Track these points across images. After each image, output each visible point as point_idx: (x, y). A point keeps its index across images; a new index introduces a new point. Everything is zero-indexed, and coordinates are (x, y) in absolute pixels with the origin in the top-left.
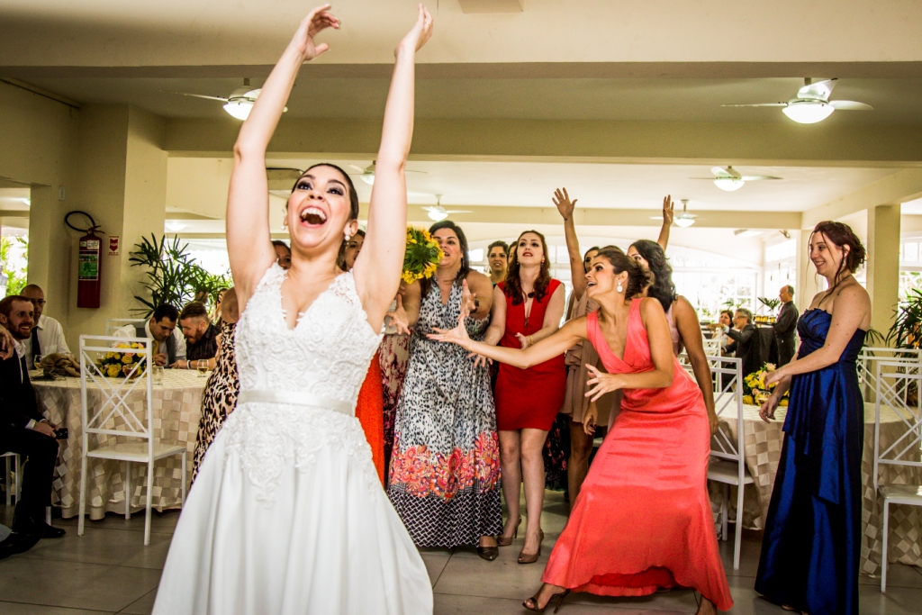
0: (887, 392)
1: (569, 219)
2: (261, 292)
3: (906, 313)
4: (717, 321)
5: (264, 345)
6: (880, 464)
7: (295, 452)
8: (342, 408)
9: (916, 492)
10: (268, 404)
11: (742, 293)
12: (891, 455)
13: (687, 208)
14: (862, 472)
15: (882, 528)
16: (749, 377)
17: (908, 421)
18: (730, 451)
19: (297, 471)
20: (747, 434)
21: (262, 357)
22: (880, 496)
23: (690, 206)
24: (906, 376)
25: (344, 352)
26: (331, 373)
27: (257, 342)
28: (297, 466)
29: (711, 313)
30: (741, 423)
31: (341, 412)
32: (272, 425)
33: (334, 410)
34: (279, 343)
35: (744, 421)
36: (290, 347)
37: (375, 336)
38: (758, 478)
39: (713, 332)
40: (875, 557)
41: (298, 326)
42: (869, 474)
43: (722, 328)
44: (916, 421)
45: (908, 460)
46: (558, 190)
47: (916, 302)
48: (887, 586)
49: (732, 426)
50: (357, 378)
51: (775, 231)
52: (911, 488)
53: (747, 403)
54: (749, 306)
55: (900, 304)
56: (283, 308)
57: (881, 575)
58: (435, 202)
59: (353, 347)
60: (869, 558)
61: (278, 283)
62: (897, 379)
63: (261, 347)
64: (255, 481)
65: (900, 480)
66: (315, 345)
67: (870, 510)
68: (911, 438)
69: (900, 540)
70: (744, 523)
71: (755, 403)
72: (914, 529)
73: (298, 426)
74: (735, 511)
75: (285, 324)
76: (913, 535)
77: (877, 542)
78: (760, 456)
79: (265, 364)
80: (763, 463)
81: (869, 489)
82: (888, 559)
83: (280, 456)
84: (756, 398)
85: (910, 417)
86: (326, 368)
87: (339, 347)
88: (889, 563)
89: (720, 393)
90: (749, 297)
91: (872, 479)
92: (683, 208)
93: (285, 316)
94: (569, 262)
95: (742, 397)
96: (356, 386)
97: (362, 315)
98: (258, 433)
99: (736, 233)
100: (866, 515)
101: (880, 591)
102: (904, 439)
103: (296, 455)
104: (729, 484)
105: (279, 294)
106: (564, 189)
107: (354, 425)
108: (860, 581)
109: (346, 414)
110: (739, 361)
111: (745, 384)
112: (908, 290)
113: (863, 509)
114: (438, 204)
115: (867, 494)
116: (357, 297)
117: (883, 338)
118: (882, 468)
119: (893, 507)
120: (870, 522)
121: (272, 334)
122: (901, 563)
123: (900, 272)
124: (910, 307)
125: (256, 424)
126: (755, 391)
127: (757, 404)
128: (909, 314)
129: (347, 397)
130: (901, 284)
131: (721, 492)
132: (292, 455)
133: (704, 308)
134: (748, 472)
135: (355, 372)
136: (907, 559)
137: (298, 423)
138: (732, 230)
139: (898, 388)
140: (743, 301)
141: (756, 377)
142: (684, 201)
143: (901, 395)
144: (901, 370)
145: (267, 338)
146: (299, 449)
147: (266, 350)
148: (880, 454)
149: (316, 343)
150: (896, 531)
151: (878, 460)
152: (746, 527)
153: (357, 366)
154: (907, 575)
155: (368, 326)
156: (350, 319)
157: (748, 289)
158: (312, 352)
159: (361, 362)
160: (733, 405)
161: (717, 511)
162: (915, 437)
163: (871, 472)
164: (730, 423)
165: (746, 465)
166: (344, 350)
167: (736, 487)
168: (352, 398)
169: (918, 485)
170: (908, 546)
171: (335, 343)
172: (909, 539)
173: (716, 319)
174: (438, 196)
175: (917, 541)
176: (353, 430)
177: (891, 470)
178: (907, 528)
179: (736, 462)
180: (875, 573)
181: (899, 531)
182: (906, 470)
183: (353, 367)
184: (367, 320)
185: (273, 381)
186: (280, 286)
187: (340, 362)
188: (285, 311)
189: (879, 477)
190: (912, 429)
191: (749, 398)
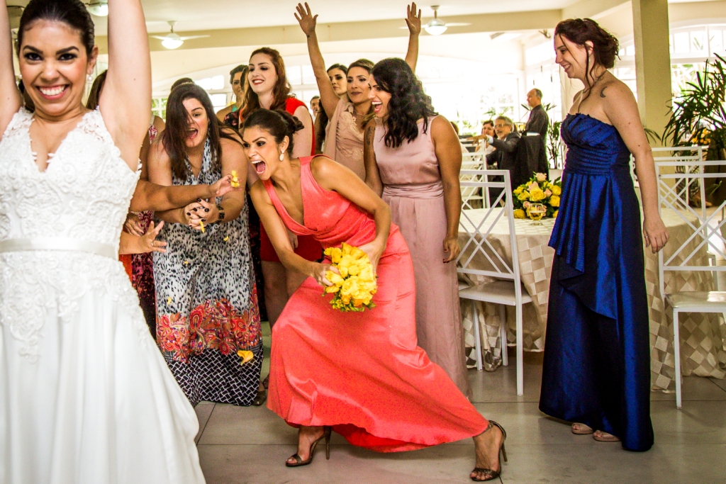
0: (667, 194)
1: (311, 36)
2: (8, 137)
3: (681, 108)
4: (479, 133)
5: (15, 190)
6: (665, 272)
7: (57, 300)
8: (103, 251)
9: (706, 298)
10: (25, 253)
11: (504, 101)
12: (677, 261)
13: (438, 15)
14: (646, 281)
15: (673, 339)
16: (519, 190)
17: (693, 223)
18: (504, 270)
19: (60, 321)
20: (520, 250)
21: (14, 203)
22: (668, 306)
23: (442, 12)
24: (687, 176)
25: (100, 191)
26: (89, 214)
27: (7, 188)
28: (60, 315)
29: (472, 124)
30: (514, 239)
31: (104, 255)
32: (30, 274)
33: (95, 254)
34: (30, 187)
35: (517, 236)
36: (43, 191)
37: (132, 173)
38: (536, 296)
39: (476, 145)
40: (667, 371)
41: (49, 166)
42: (654, 283)
43: (486, 139)
44: (701, 222)
45: (695, 265)
46: (300, 4)
47: (691, 95)
48: (682, 401)
49: (505, 243)
50: (118, 219)
51: (535, 32)
52: (700, 294)
53: (519, 218)
54: (512, 114)
55: (674, 99)
56: (33, 151)
57: (675, 389)
58: (168, 29)
59: (109, 185)
60: (661, 372)
61: (26, 126)
62: (677, 180)
63: (11, 193)
64: (17, 335)
65: (688, 287)
66: (69, 186)
67: (659, 321)
68: (697, 242)
69: (693, 350)
70: (524, 345)
71: (527, 217)
72: (706, 338)
73: (58, 273)
74: (515, 333)
75: (36, 167)
76: (706, 344)
77: (668, 354)
78: (536, 273)
79: (18, 210)
80: (541, 280)
81: (655, 299)
82: (681, 373)
83: (41, 306)
84: (527, 211)
85: (694, 219)
86: (83, 209)
87: (95, 186)
88: (683, 376)
89: (489, 208)
90: (511, 105)
91: (656, 288)
92: (433, 15)
93: (35, 158)
94: (315, 82)
95: (512, 211)
96: (117, 228)
97: (115, 152)
98: (17, 284)
99: (493, 37)
100: (654, 327)
101: (676, 407)
102: (690, 243)
103: (58, 304)
104: (505, 306)
105: (29, 137)
106: (306, 4)
107: (118, 269)
108: (652, 397)
109: (109, 257)
110: (506, 174)
111: (514, 197)
112: (681, 84)
113: (651, 321)
114: (172, 31)
115: (654, 304)
116: (108, 133)
117: (658, 137)
118: (669, 276)
119: (683, 317)
120: (659, 334)
121: (23, 178)
122: (696, 376)
123: (671, 65)
124: (685, 102)
125: (14, 275)
126: (525, 204)
127: (529, 218)
128: (685, 108)
129: (108, 240)
130: (673, 78)
131: (498, 314)
132: (54, 305)
133: (465, 120)
134: (525, 291)
135: (114, 212)
136: (702, 370)
137: (58, 270)
138: (488, 34)
139: (678, 190)
140: (506, 110)
141: (526, 189)
142: (435, 7)
143: (683, 197)
144: (680, 170)
145: (17, 182)
146: (61, 296)
147: (18, 196)
148: (664, 262)
149: (69, 183)
150: (688, 342)
151: (663, 267)
152: (526, 350)
153: (115, 205)
154: (703, 387)
155: (122, 163)
156: (103, 155)
157: (510, 97)
158: (67, 193)
159: (120, 201)
160: (504, 221)
161: (495, 335)
162: (701, 240)
163: (656, 280)
164: (502, 240)
165: (522, 284)
166: (99, 188)
167: (514, 307)
168: (114, 240)
169: (708, 291)
170: (702, 357)
171: (90, 181)
172: (702, 348)
173: (477, 130)
174: (171, 23)
175: (712, 351)
176: (117, 275)
177: (678, 277)
178: (699, 337)
179: (512, 282)
180: (669, 388)
181: (691, 342)
182: (693, 276)
183: (111, 206)
184: (120, 156)
185: (28, 228)
186: (28, 130)
187: (97, 202)
188: (35, 153)
189: (665, 285)
190: (697, 231)
191: (520, 212)
